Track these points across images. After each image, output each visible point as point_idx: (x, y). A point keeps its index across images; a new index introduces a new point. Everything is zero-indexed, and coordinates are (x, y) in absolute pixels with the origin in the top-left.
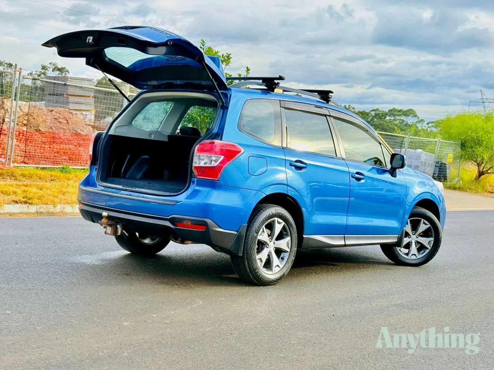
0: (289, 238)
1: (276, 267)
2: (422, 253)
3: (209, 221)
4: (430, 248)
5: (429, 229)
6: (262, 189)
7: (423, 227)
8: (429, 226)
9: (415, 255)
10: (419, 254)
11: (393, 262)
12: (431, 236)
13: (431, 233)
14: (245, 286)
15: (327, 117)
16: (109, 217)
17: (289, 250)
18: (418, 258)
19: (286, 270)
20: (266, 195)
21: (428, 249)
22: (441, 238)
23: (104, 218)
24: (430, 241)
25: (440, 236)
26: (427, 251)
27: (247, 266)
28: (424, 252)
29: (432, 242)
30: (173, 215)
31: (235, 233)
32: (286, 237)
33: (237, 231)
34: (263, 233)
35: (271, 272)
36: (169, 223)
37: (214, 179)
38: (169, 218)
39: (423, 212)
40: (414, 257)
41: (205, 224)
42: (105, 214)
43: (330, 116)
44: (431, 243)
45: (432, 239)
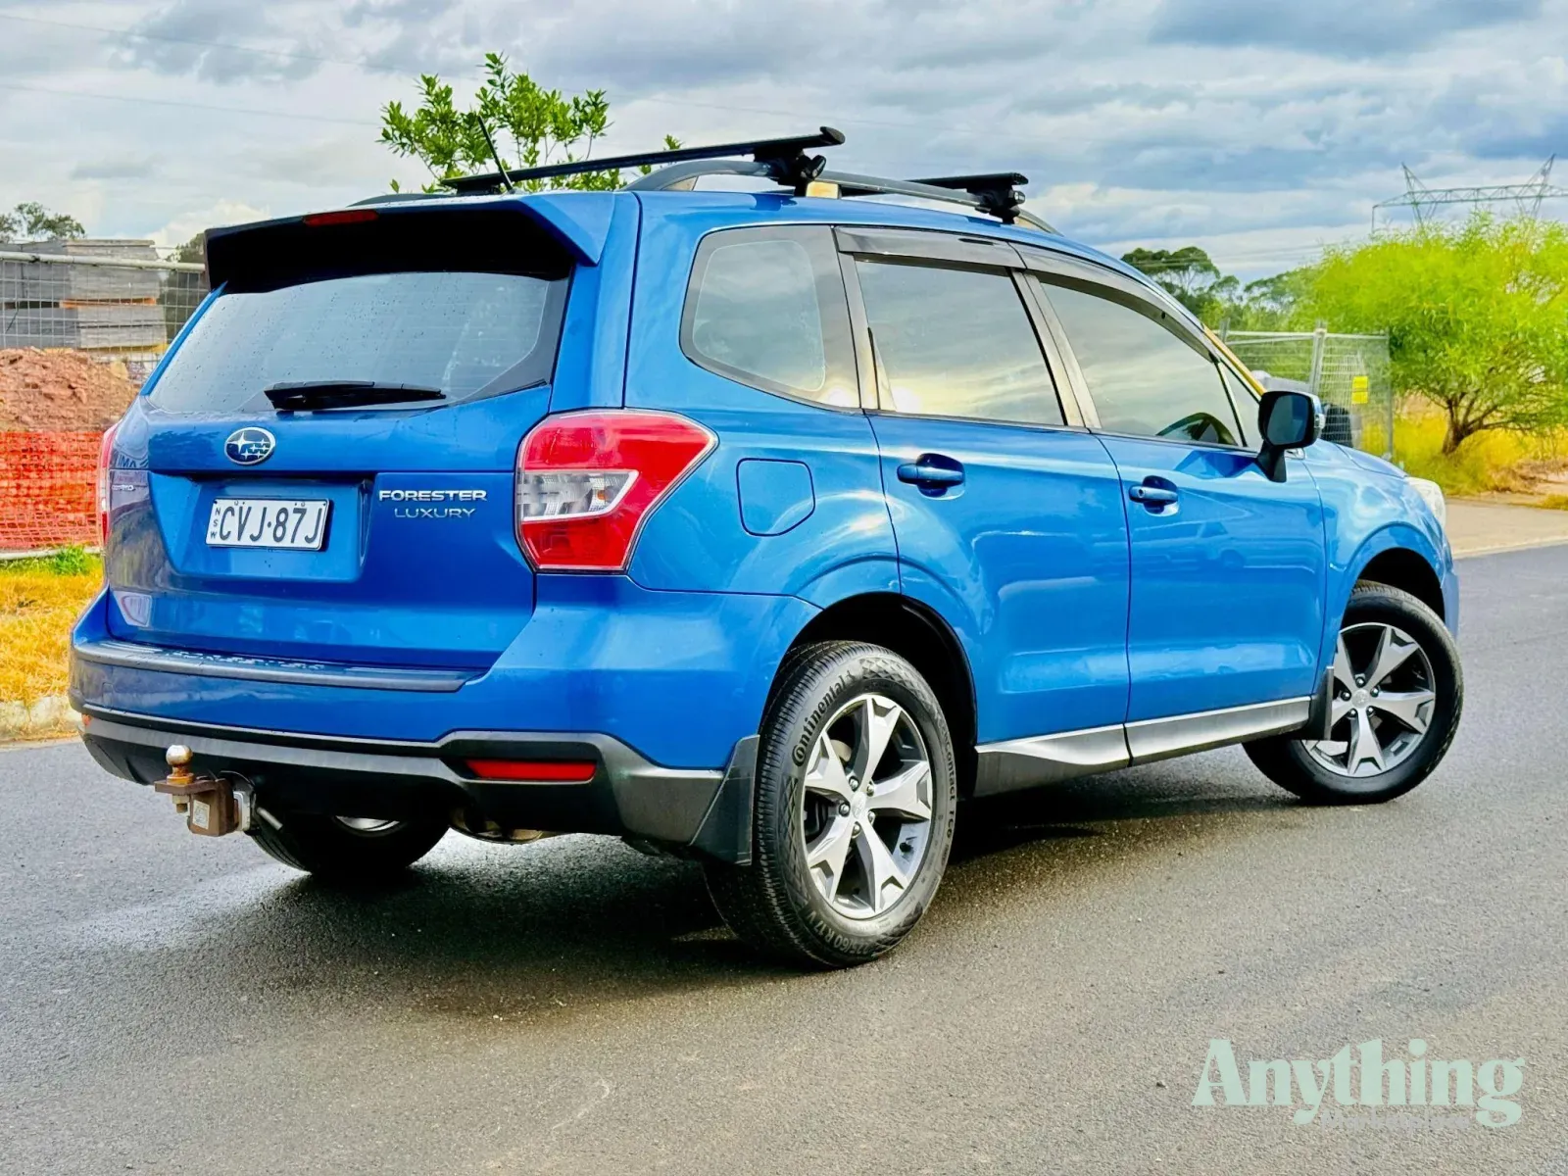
0: (923, 766)
1: (883, 886)
2: (1396, 752)
3: (602, 742)
4: (1423, 730)
5: (1413, 661)
6: (802, 588)
7: (1392, 655)
8: (1414, 647)
9: (1372, 760)
10: (1385, 756)
12: (1426, 685)
13: (1424, 673)
14: (772, 979)
15: (1016, 276)
16: (196, 764)
17: (927, 813)
18: (1384, 769)
19: (923, 893)
20: (820, 610)
21: (1415, 732)
22: (1461, 687)
23: (175, 769)
24: (1420, 705)
25: (1458, 683)
26: (1414, 742)
27: (774, 901)
28: (1405, 745)
29: (1431, 706)
30: (454, 730)
31: (716, 775)
32: (913, 764)
33: (723, 769)
34: (822, 760)
35: (870, 909)
36: (443, 765)
37: (609, 568)
38: (437, 745)
39: (1387, 599)
40: (1369, 769)
41: (591, 758)
42: (177, 751)
43: (1024, 271)
44: (1427, 709)
45: (1429, 695)
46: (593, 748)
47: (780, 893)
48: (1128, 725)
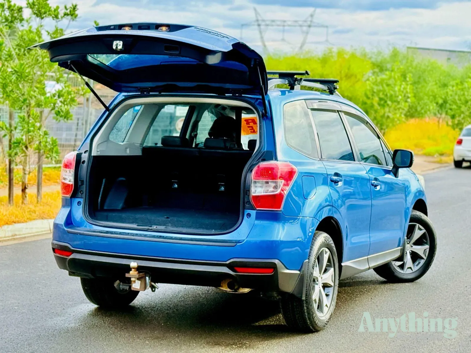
0: (332, 269)
1: (325, 307)
2: (417, 265)
4: (425, 258)
5: (424, 236)
6: (316, 215)
7: (418, 233)
8: (424, 231)
9: (410, 268)
10: (414, 266)
11: (384, 280)
12: (426, 243)
13: (426, 240)
15: (340, 113)
16: (139, 269)
17: (332, 284)
18: (414, 271)
19: (332, 308)
20: (319, 222)
21: (422, 258)
22: (436, 244)
23: (133, 270)
24: (425, 250)
25: (436, 243)
26: (422, 262)
27: (306, 311)
28: (419, 263)
29: (428, 250)
30: (233, 258)
31: (298, 272)
32: (330, 269)
33: (300, 270)
34: (316, 268)
35: (322, 314)
36: (227, 269)
37: (276, 210)
38: (227, 262)
39: (417, 215)
40: (409, 271)
41: (274, 267)
42: (134, 264)
43: (340, 111)
44: (427, 251)
45: (427, 247)
46: (275, 264)
47: (308, 308)
48: (368, 257)
